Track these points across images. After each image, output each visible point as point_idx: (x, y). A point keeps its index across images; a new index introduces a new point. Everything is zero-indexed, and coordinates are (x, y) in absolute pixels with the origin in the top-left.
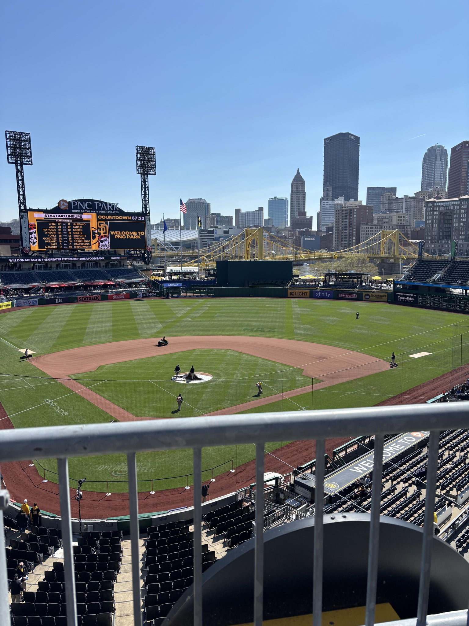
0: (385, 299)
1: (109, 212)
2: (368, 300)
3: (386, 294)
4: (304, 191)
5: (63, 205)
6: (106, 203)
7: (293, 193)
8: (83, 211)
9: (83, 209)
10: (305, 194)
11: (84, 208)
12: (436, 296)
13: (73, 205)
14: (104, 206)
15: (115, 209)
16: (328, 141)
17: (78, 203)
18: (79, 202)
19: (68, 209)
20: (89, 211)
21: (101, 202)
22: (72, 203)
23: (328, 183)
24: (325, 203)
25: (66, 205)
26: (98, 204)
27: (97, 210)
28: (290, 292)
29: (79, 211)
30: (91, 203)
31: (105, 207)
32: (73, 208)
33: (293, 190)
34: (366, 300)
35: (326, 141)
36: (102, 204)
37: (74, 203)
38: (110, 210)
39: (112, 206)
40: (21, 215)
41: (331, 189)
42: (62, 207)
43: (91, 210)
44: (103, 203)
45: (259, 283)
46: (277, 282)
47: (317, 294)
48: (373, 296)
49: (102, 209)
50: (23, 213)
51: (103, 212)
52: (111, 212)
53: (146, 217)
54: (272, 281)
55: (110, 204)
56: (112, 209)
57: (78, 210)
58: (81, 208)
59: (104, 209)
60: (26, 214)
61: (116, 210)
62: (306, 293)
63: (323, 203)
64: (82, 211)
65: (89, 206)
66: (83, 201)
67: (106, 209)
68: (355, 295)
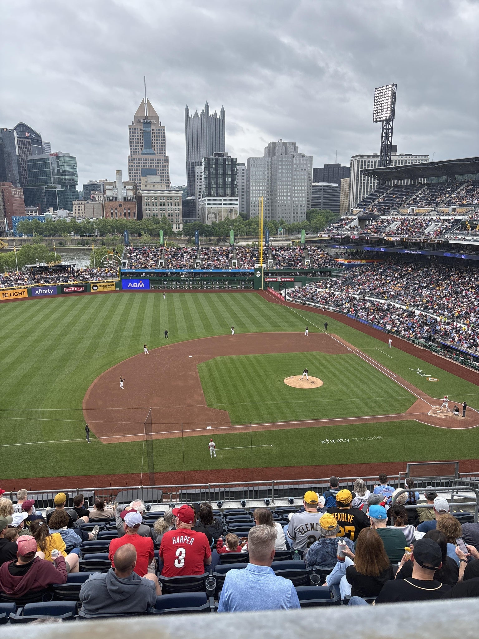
2: (96, 291)
28: (3, 294)
34: (94, 291)
48: (101, 286)
62: (24, 292)
68: (82, 288)
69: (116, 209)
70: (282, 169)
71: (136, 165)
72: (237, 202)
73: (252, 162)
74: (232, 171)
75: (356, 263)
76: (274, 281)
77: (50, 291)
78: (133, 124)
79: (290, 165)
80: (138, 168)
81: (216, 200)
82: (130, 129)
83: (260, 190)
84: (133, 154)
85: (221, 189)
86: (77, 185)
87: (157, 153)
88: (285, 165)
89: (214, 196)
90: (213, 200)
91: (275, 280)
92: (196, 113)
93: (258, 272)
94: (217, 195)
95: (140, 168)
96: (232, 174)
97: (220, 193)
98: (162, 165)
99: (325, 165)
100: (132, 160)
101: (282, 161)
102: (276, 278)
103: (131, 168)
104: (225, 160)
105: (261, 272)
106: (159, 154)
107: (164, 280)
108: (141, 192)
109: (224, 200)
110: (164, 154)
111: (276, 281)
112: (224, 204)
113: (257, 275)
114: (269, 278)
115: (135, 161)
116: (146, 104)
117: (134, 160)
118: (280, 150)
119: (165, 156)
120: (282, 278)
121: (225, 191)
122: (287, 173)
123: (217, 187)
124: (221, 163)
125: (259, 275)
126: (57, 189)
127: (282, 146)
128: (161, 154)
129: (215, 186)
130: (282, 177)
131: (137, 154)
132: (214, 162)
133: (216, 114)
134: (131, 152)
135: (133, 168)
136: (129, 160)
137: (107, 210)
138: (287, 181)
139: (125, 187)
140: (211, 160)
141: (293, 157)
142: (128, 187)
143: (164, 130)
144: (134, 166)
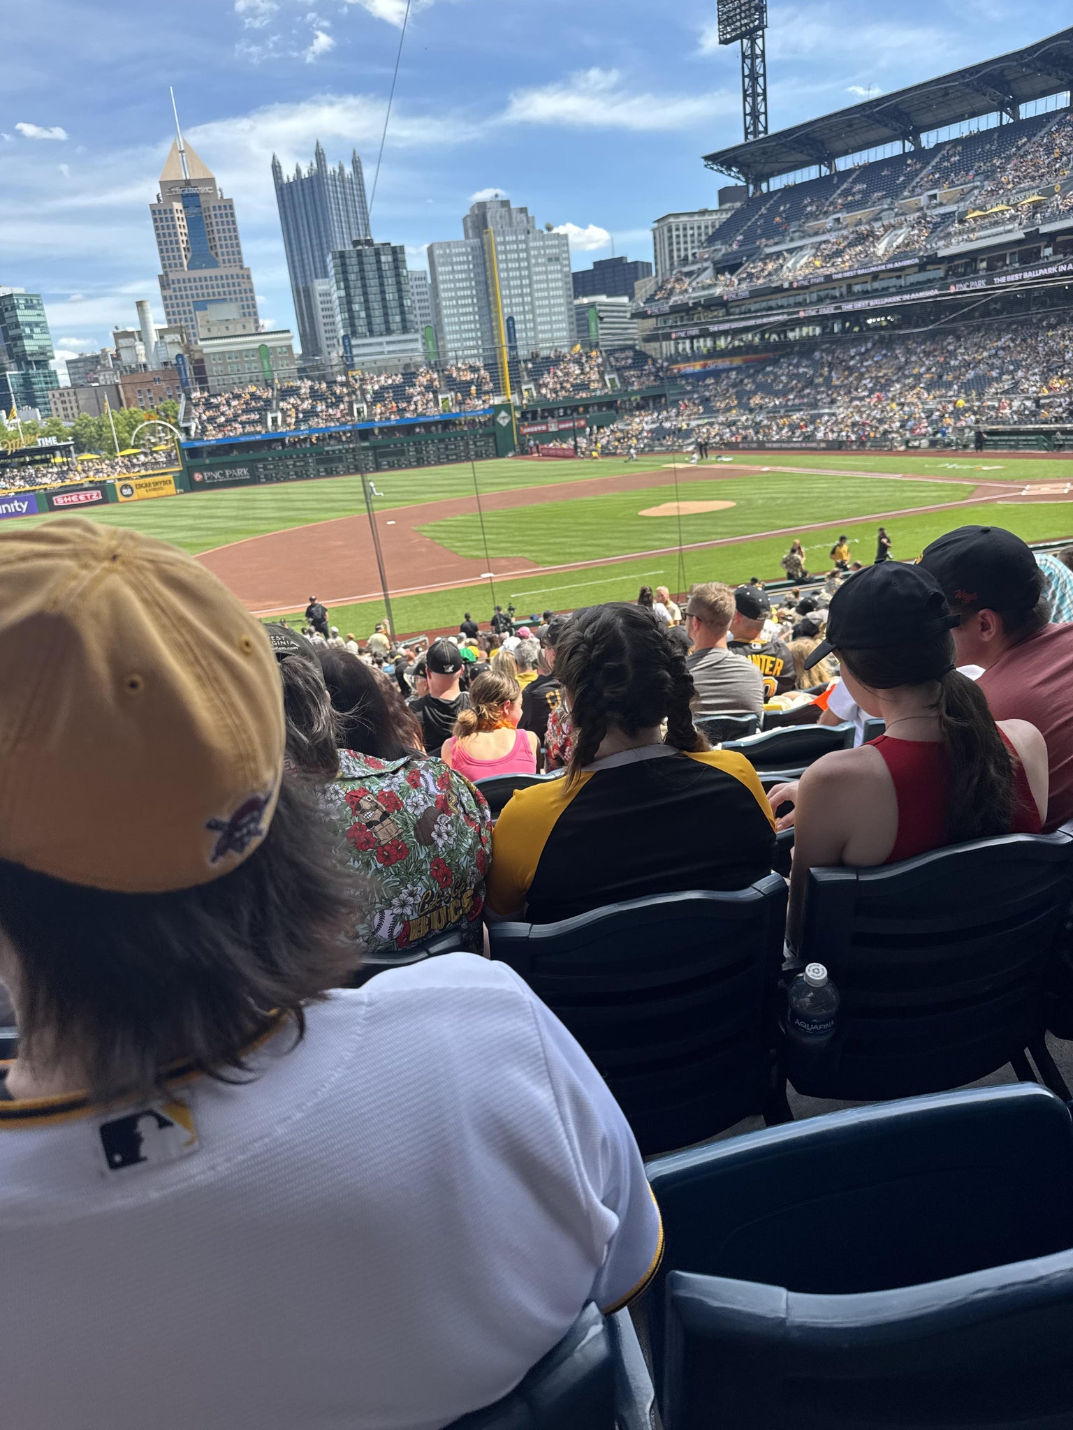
0: (171, 489)
2: (130, 498)
3: (170, 477)
12: (298, 456)
34: (126, 499)
48: (140, 486)
68: (95, 493)
69: (149, 390)
70: (506, 261)
71: (178, 293)
72: (419, 345)
73: (437, 252)
74: (398, 275)
75: (721, 367)
76: (542, 432)
77: (20, 507)
78: (159, 200)
79: (522, 251)
80: (185, 301)
81: (370, 345)
82: (154, 212)
83: (465, 314)
84: (168, 269)
85: (378, 320)
86: (53, 358)
87: (224, 261)
88: (511, 251)
89: (366, 336)
90: (364, 345)
91: (544, 428)
92: (298, 171)
93: (503, 414)
94: (371, 333)
95: (190, 300)
96: (399, 283)
97: (376, 328)
98: (237, 288)
99: (595, 264)
100: (169, 285)
101: (504, 243)
102: (546, 424)
103: (169, 302)
104: (377, 253)
105: (509, 413)
106: (227, 265)
107: (286, 458)
108: (200, 343)
109: (388, 343)
110: (238, 264)
111: (547, 432)
112: (389, 352)
113: (501, 422)
114: (530, 426)
115: (176, 286)
116: (182, 152)
117: (173, 283)
118: (498, 219)
119: (242, 267)
120: (560, 422)
121: (387, 322)
122: (519, 269)
123: (368, 316)
124: (370, 260)
125: (507, 421)
126: (8, 373)
127: (499, 209)
128: (233, 264)
129: (363, 314)
130: (508, 279)
131: (179, 268)
132: (354, 261)
133: (341, 169)
134: (164, 266)
135: (174, 302)
136: (163, 287)
137: (130, 395)
138: (521, 286)
139: (161, 338)
140: (347, 255)
141: (528, 233)
142: (168, 338)
143: (231, 207)
144: (176, 296)
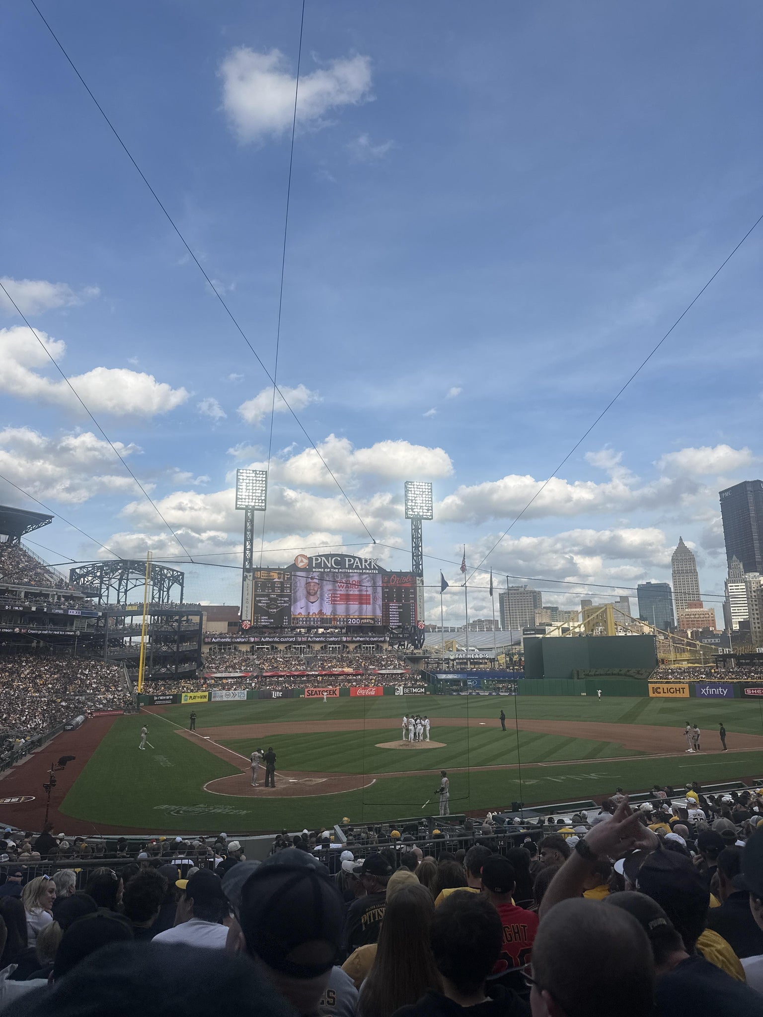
1: (364, 571)
4: (695, 570)
5: (302, 561)
6: (360, 559)
7: (675, 574)
8: (329, 570)
9: (328, 568)
10: (697, 575)
11: (329, 566)
13: (314, 562)
14: (357, 563)
15: (372, 568)
16: (727, 494)
17: (321, 559)
18: (323, 558)
19: (307, 567)
20: (337, 570)
21: (354, 558)
22: (314, 558)
23: (734, 557)
24: (734, 588)
25: (306, 561)
26: (350, 561)
27: (347, 568)
28: (653, 688)
29: (322, 570)
30: (339, 559)
31: (359, 564)
32: (314, 566)
33: (676, 569)
35: (723, 495)
36: (355, 560)
37: (317, 560)
38: (366, 568)
39: (368, 563)
40: (245, 575)
41: (741, 566)
42: (300, 565)
43: (339, 569)
44: (357, 559)
45: (597, 673)
46: (628, 671)
47: (703, 691)
49: (354, 567)
50: (247, 574)
51: (356, 571)
52: (368, 571)
53: (417, 578)
54: (620, 671)
55: (366, 561)
56: (369, 568)
57: (323, 568)
58: (326, 567)
59: (357, 568)
60: (251, 574)
61: (376, 569)
62: (683, 689)
63: (730, 588)
64: (326, 570)
65: (336, 563)
66: (327, 556)
67: (360, 567)
